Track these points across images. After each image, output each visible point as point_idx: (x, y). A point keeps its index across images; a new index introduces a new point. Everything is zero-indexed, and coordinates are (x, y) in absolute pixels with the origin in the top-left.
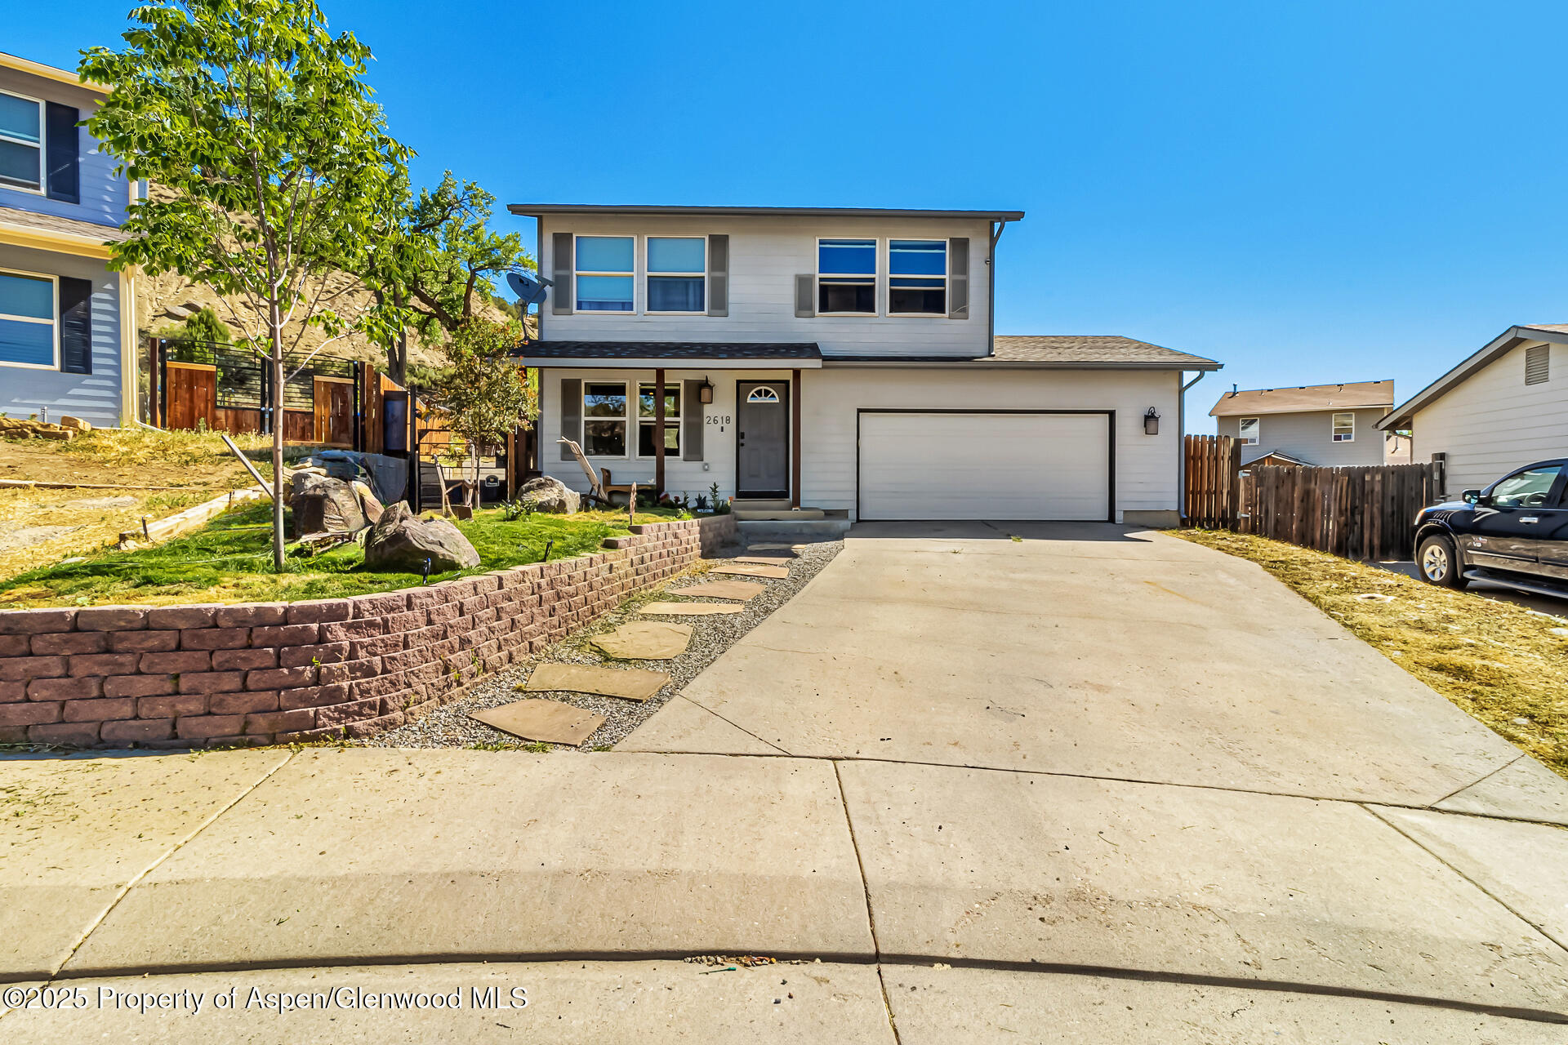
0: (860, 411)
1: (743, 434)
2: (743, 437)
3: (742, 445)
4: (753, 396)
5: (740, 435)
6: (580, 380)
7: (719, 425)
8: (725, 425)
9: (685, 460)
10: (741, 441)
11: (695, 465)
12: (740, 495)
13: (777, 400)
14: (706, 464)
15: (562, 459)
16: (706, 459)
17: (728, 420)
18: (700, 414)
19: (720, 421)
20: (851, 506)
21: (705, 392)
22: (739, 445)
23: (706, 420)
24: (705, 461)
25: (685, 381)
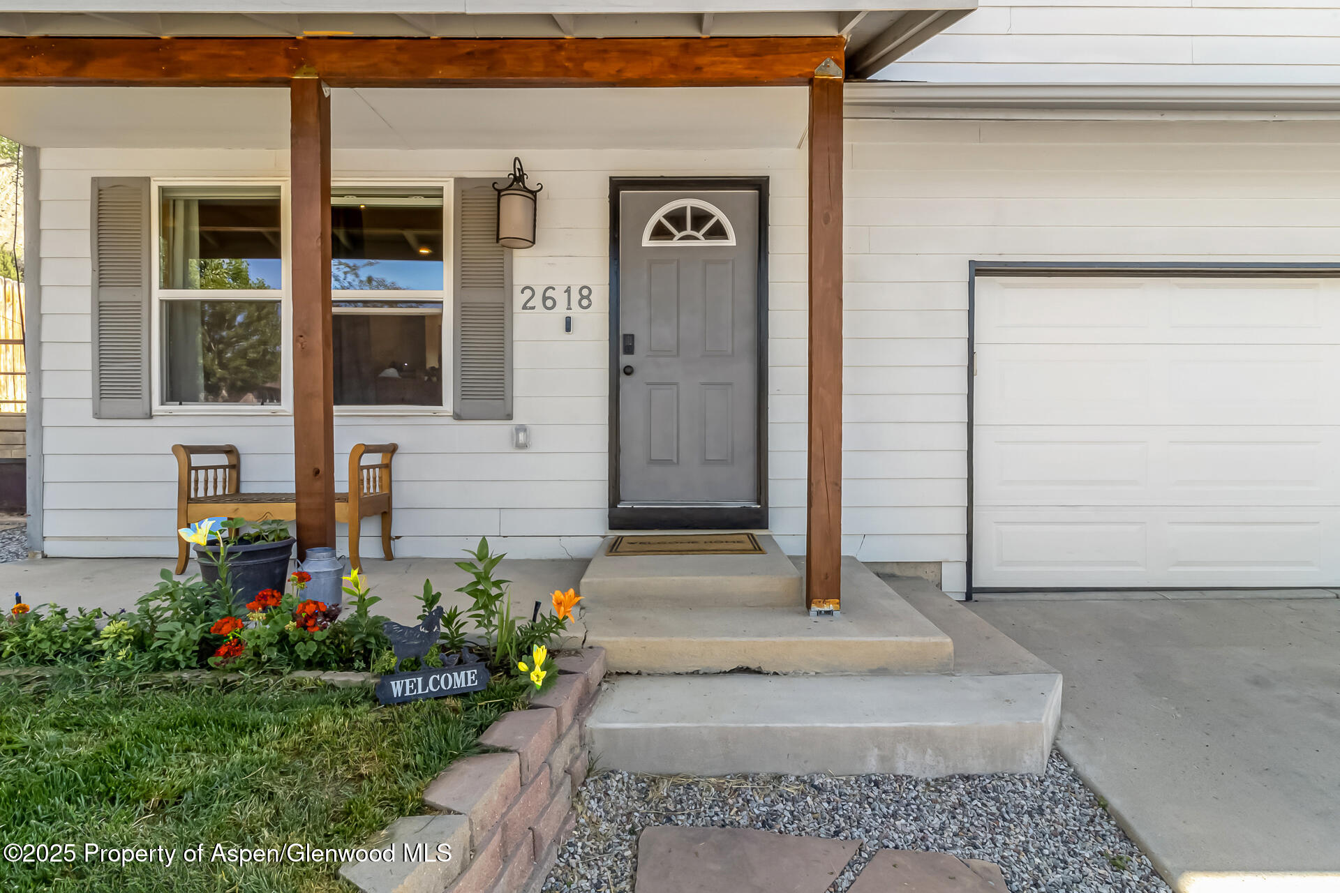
0: (979, 269)
1: (630, 338)
2: (629, 350)
3: (629, 371)
4: (660, 232)
5: (621, 343)
6: (148, 180)
7: (561, 311)
8: (576, 313)
9: (457, 416)
10: (625, 360)
11: (492, 432)
12: (620, 519)
13: (731, 241)
14: (522, 428)
15: (97, 415)
16: (522, 411)
17: (585, 295)
18: (502, 281)
19: (561, 299)
20: (952, 551)
21: (514, 209)
22: (618, 373)
23: (519, 299)
24: (519, 419)
25: (459, 181)
